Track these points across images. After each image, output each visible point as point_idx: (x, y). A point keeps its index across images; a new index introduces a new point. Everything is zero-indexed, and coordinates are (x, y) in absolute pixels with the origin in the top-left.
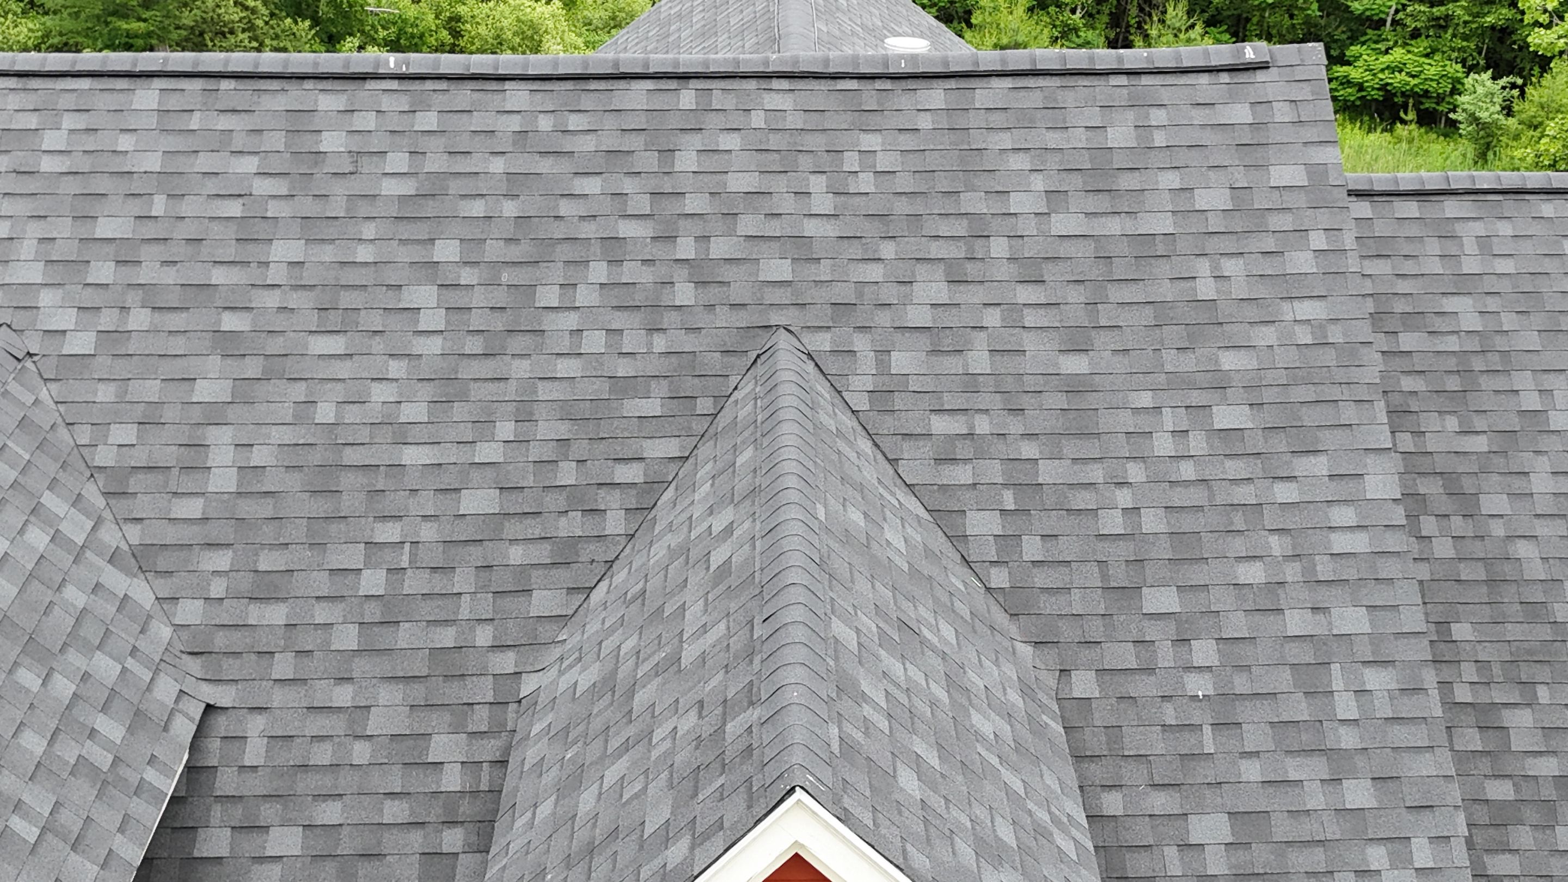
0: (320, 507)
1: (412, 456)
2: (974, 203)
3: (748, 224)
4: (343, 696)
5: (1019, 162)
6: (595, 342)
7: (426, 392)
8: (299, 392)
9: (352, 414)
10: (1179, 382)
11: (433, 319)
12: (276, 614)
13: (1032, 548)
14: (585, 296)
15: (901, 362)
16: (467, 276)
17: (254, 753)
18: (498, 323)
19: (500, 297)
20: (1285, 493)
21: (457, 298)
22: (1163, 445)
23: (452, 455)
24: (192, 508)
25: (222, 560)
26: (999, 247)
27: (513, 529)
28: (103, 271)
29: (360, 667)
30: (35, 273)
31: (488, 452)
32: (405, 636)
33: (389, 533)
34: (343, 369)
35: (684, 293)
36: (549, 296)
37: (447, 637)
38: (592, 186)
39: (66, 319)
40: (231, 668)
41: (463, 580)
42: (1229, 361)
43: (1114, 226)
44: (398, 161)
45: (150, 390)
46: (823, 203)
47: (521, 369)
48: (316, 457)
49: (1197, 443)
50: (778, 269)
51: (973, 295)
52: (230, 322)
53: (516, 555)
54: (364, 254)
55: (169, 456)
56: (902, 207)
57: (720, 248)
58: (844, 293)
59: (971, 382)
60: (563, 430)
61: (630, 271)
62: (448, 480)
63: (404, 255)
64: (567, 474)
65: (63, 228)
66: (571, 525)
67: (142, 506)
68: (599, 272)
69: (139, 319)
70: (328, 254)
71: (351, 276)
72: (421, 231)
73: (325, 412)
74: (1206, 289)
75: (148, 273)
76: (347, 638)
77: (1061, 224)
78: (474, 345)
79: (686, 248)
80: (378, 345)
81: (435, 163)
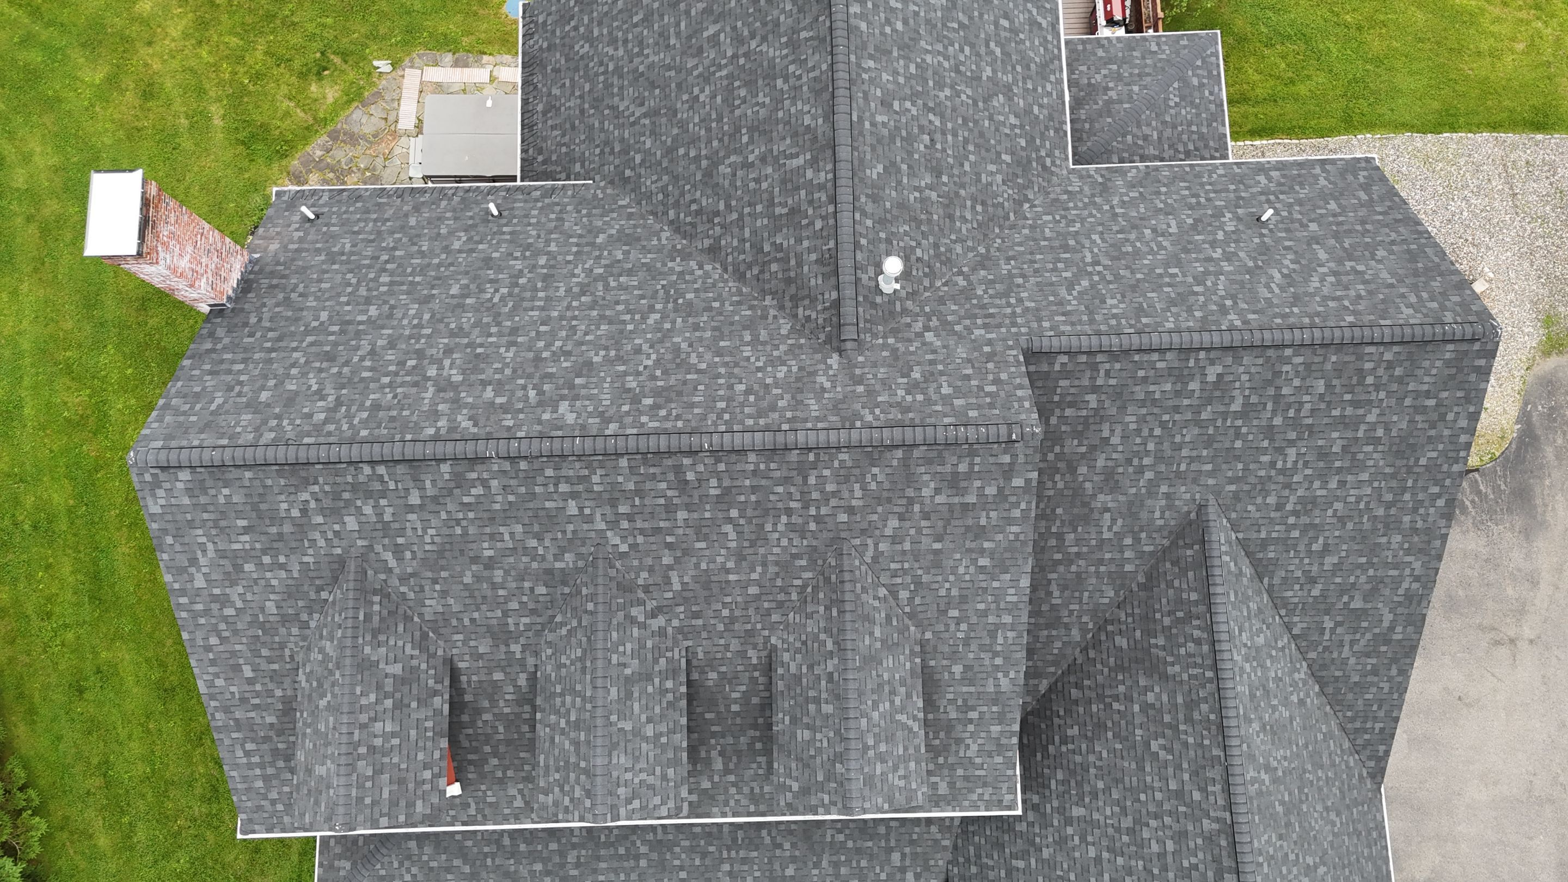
0: (706, 593)
1: (732, 577)
2: (910, 492)
3: (833, 502)
4: (722, 642)
5: (926, 477)
6: (784, 542)
7: (733, 558)
8: (694, 560)
9: (712, 566)
10: (970, 551)
11: (733, 535)
12: (700, 622)
13: (918, 601)
14: (780, 527)
15: (882, 547)
16: (742, 521)
17: (701, 656)
18: (753, 537)
19: (753, 528)
20: (996, 584)
21: (739, 529)
22: (961, 570)
23: (744, 577)
24: (670, 595)
25: (682, 609)
26: (917, 508)
27: (764, 598)
28: (625, 524)
29: (725, 634)
30: (603, 526)
31: (754, 576)
32: (737, 626)
33: (728, 599)
34: (707, 553)
35: (813, 526)
36: (768, 527)
37: (749, 627)
38: (780, 489)
39: (617, 541)
40: (690, 636)
41: (751, 612)
42: (986, 545)
43: (956, 500)
44: (714, 482)
45: (649, 561)
46: (858, 493)
47: (762, 551)
48: (703, 579)
49: (972, 569)
50: (843, 517)
51: (907, 524)
52: (669, 539)
53: (766, 605)
54: (707, 515)
55: (659, 580)
56: (885, 494)
57: (824, 511)
58: (864, 525)
59: (904, 552)
60: (776, 569)
61: (794, 519)
62: (743, 584)
63: (720, 515)
64: (779, 582)
65: (608, 510)
66: (781, 597)
67: (655, 595)
68: (784, 519)
69: (640, 539)
70: (695, 515)
71: (704, 523)
72: (725, 507)
73: (704, 566)
74: (983, 522)
75: (639, 524)
76: (721, 627)
77: (939, 499)
78: (746, 544)
79: (813, 511)
80: (716, 544)
81: (726, 483)
